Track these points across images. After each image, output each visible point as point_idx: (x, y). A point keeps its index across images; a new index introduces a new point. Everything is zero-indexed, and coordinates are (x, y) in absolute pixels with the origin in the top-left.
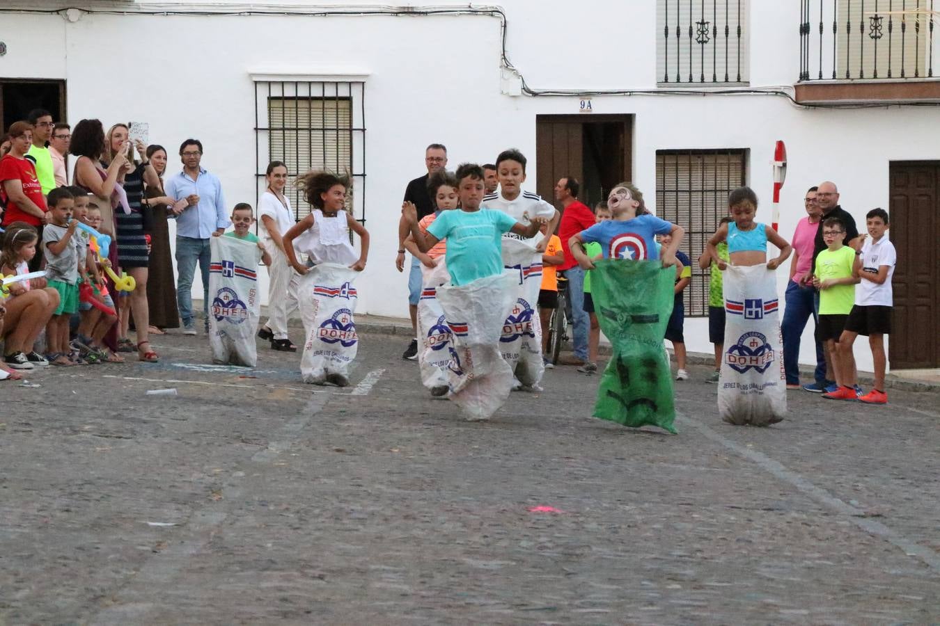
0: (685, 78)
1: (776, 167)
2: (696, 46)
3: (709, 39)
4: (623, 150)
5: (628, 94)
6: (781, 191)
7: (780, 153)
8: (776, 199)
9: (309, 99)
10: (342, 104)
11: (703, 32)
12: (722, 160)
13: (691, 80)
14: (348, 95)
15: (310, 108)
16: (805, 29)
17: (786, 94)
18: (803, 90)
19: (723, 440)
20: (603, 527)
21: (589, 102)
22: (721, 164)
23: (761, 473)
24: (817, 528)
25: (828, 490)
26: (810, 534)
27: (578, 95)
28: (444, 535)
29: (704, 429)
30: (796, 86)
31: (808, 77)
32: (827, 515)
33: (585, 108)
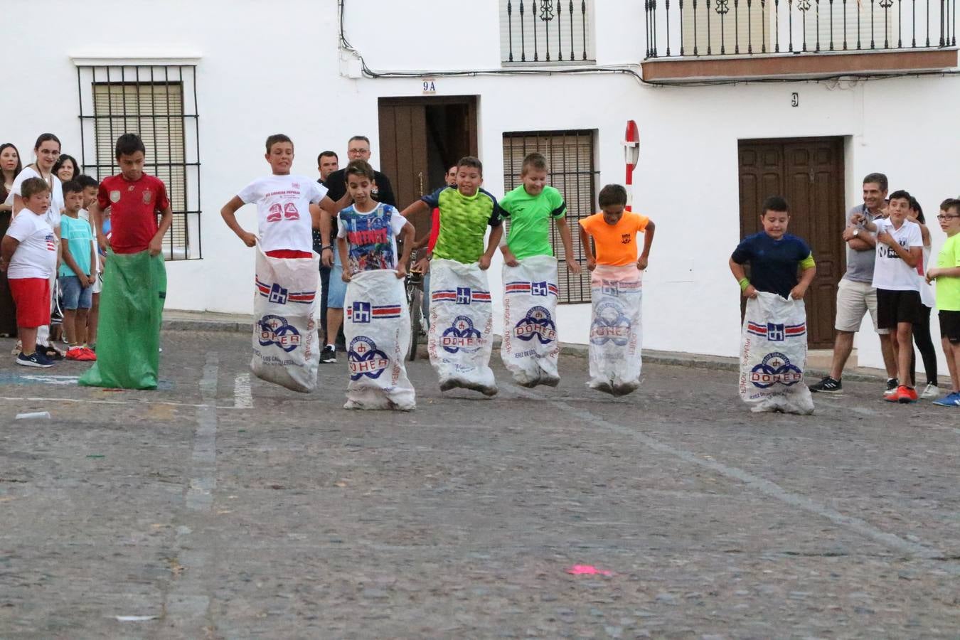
0: (530, 56)
1: (627, 148)
2: (541, 24)
3: (553, 16)
4: (468, 133)
5: (473, 74)
6: (634, 173)
7: (632, 132)
8: (629, 181)
9: (137, 84)
10: (172, 89)
11: (547, 9)
12: (570, 141)
13: (536, 59)
14: (179, 80)
15: (138, 94)
16: (651, 4)
17: (633, 72)
18: (651, 68)
19: (674, 452)
20: (678, 596)
21: (432, 83)
22: (569, 146)
23: (765, 498)
24: (921, 584)
25: (864, 519)
26: (926, 594)
27: (421, 76)
28: (500, 621)
29: (639, 436)
30: (642, 64)
31: (655, 54)
32: (905, 560)
33: (429, 90)
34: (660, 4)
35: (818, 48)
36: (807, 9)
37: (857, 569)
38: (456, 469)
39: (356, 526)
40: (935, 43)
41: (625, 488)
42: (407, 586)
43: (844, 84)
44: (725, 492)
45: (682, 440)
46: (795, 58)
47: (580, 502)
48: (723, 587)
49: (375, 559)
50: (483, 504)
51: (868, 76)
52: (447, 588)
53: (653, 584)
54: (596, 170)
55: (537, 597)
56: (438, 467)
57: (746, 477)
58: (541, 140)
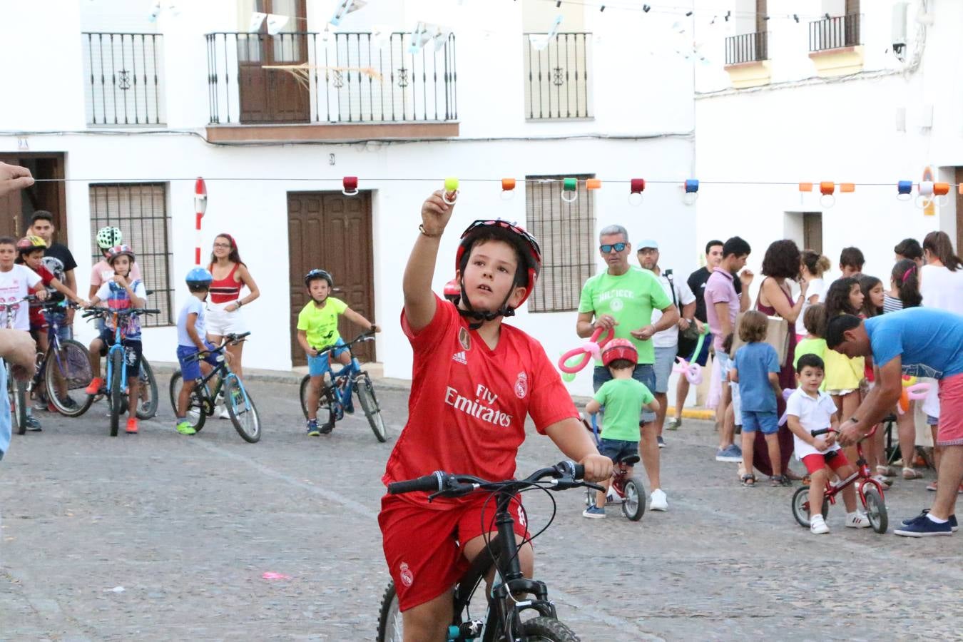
0: (111, 120)
1: (198, 201)
2: (120, 93)
3: (130, 86)
5: (62, 133)
6: (203, 220)
7: (200, 187)
8: (199, 226)
11: (124, 80)
12: (146, 190)
13: (116, 122)
16: (214, 79)
17: (198, 134)
18: (214, 133)
19: (282, 477)
20: (335, 590)
21: (26, 141)
22: (145, 195)
27: (16, 135)
28: (240, 610)
29: (251, 463)
30: (207, 129)
31: (218, 120)
33: (23, 146)
34: (221, 79)
35: (350, 118)
38: (143, 499)
39: (109, 548)
40: (442, 117)
41: (266, 512)
42: (171, 589)
43: (371, 146)
44: (333, 513)
45: (283, 466)
46: (332, 127)
47: (242, 524)
49: (138, 572)
50: (179, 528)
51: (390, 141)
52: (197, 590)
53: (318, 584)
54: (168, 215)
55: (253, 594)
56: (128, 497)
57: (342, 500)
58: (121, 189)
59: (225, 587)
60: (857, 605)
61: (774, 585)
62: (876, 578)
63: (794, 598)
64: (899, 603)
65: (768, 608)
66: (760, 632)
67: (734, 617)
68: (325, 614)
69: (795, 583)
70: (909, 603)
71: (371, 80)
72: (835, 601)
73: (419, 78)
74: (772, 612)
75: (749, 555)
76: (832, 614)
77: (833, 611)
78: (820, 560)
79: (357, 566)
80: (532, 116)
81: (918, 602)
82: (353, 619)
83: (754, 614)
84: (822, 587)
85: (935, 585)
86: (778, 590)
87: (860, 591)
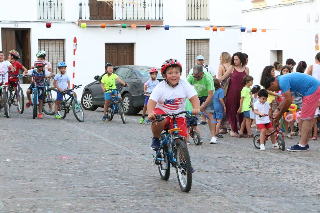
0: (46, 18)
1: (74, 45)
2: (49, 8)
3: (52, 6)
4: (28, 38)
5: (29, 22)
6: (76, 52)
7: (75, 40)
8: (74, 54)
11: (51, 4)
12: (57, 42)
13: (48, 18)
16: (80, 5)
17: (75, 23)
18: (80, 22)
19: (85, 131)
20: (84, 162)
21: (17, 24)
22: (57, 43)
23: (105, 142)
24: (133, 160)
25: (126, 147)
26: (133, 161)
27: (14, 22)
28: (48, 167)
29: (77, 127)
30: (78, 21)
31: (82, 18)
32: (132, 155)
33: (16, 26)
34: (83, 4)
35: (126, 19)
36: (123, 8)
37: (121, 157)
38: (32, 136)
39: (13, 149)
40: (157, 19)
41: (73, 140)
42: (27, 161)
43: (134, 28)
44: (96, 141)
45: (87, 128)
46: (120, 21)
47: (62, 143)
48: (93, 160)
49: (19, 156)
50: (40, 144)
51: (140, 27)
52: (36, 161)
53: (79, 160)
54: (65, 50)
55: (55, 162)
56: (28, 135)
57: (101, 137)
58: (49, 41)
59: (47, 160)
60: (263, 170)
61: (237, 163)
62: (275, 163)
63: (243, 167)
64: (278, 169)
65: (232, 170)
66: (225, 176)
67: (219, 172)
68: (77, 169)
69: (245, 163)
70: (282, 169)
71: (134, 6)
72: (257, 168)
73: (150, 5)
74: (233, 171)
75: (234, 155)
76: (254, 172)
77: (255, 171)
78: (258, 157)
79: (96, 156)
80: (188, 19)
81: (286, 169)
82: (86, 170)
83: (227, 171)
84: (254, 164)
85: (294, 165)
86: (238, 165)
87: (267, 166)
